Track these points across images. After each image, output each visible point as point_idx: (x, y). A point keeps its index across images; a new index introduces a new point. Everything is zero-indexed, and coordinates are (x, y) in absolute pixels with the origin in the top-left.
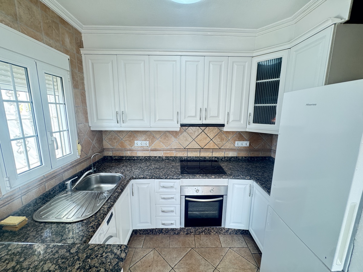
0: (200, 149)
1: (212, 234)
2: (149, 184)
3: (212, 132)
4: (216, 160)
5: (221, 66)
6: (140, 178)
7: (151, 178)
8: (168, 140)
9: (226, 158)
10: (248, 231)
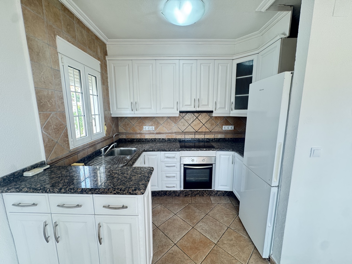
0: (195, 132)
1: (205, 196)
2: (157, 155)
3: (204, 118)
4: (208, 141)
5: (209, 67)
6: (150, 151)
7: (158, 151)
8: (169, 126)
9: (216, 139)
10: (232, 192)
